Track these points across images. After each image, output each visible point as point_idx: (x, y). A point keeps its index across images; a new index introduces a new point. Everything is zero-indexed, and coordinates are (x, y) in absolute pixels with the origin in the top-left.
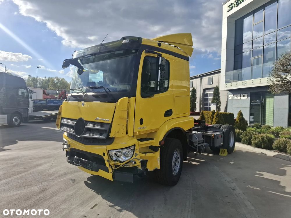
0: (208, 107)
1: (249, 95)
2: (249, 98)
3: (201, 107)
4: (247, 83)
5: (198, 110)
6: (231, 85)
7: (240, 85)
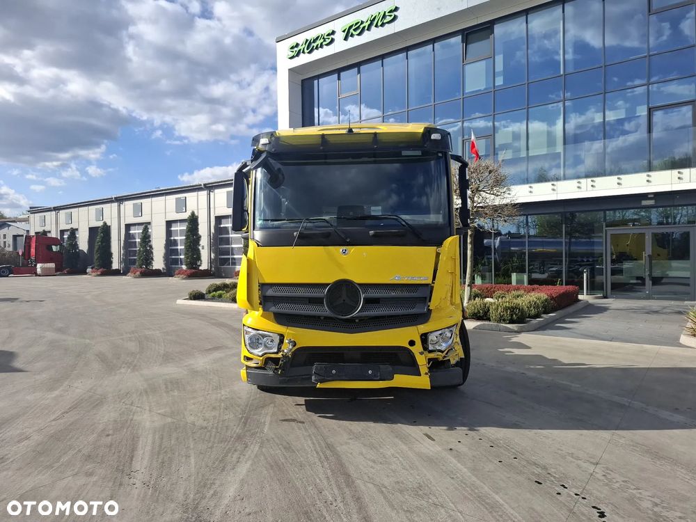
0: (231, 257)
3: (212, 257)
5: (204, 266)
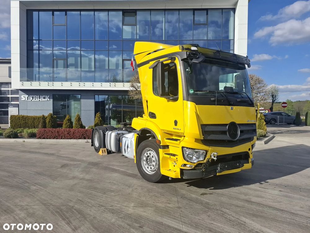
1: (52, 97)
2: (52, 100)
4: (54, 84)
6: (22, 84)
7: (35, 85)
